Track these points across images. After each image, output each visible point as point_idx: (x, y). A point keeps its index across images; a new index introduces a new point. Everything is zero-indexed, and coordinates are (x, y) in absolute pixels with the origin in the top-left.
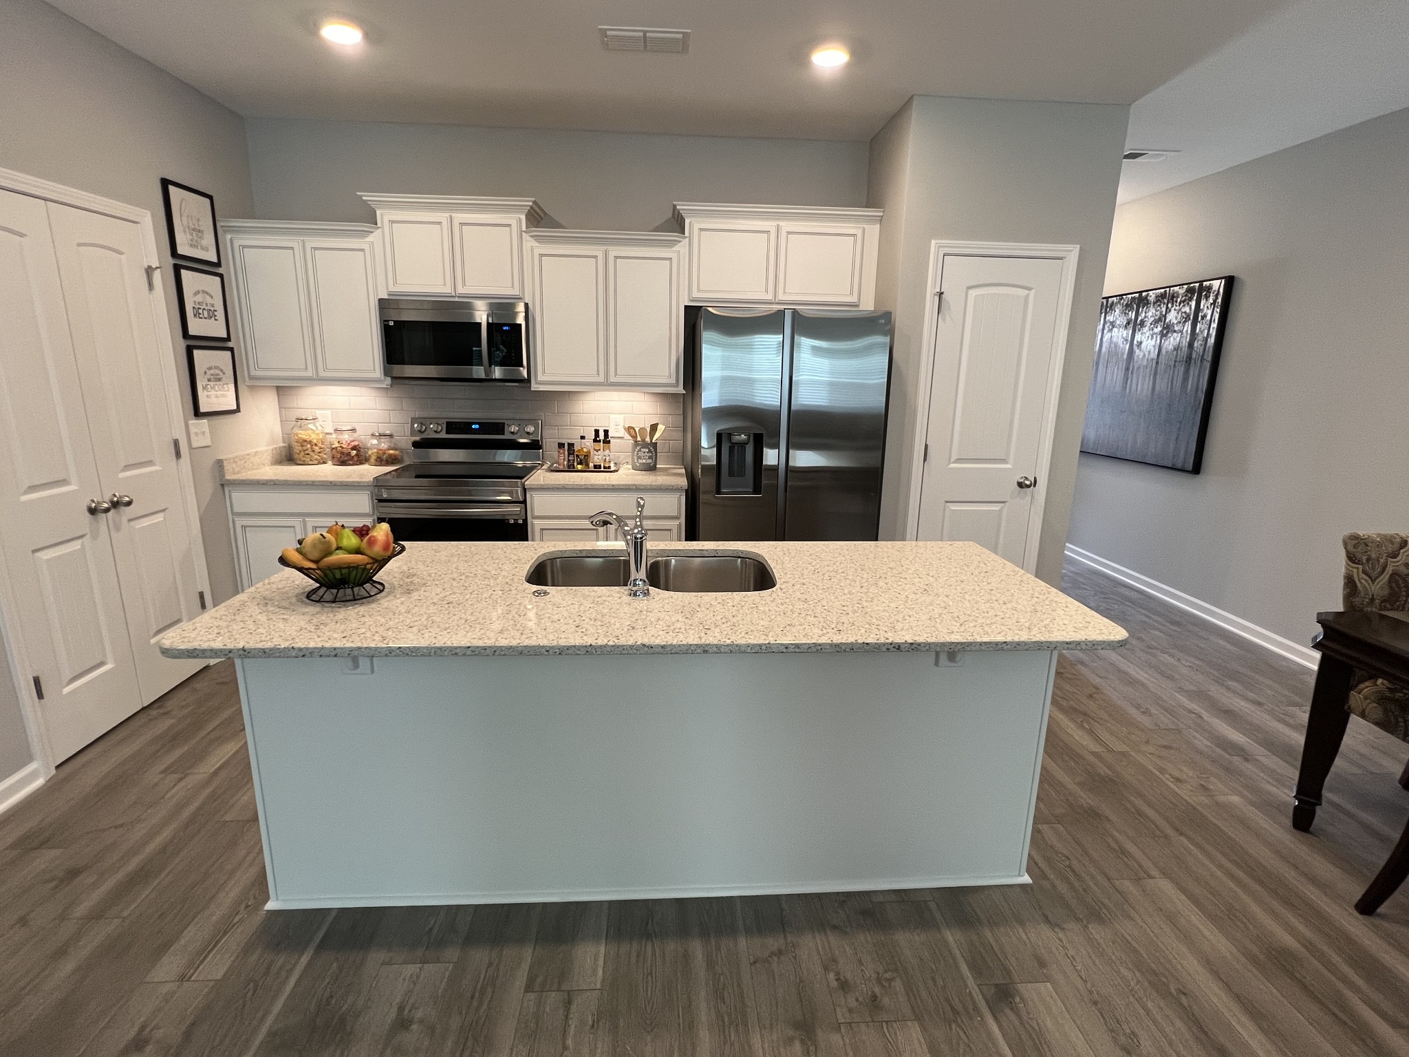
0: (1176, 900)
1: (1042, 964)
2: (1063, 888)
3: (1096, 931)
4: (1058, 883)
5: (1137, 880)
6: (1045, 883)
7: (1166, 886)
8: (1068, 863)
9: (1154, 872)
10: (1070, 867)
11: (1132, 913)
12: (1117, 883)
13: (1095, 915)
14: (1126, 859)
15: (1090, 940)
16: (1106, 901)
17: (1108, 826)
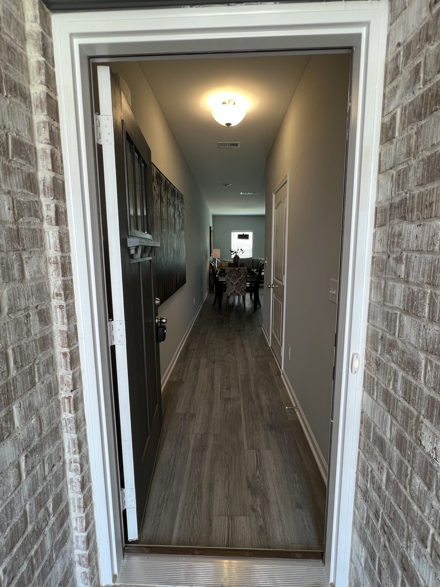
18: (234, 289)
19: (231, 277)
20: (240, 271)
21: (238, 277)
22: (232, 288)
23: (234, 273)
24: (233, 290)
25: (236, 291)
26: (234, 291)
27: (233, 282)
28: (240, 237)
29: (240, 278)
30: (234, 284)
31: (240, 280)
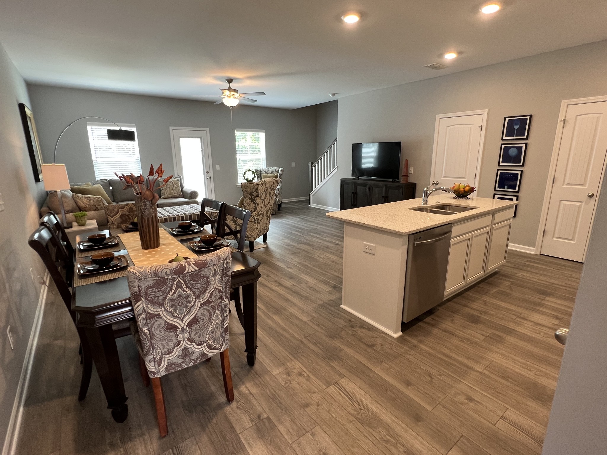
0: (303, 316)
1: (330, 293)
2: (332, 308)
3: (321, 302)
4: (334, 309)
5: (313, 318)
6: (337, 308)
7: (305, 319)
8: (333, 316)
9: (308, 322)
10: (332, 315)
11: (313, 309)
12: (318, 315)
13: (322, 306)
14: (318, 323)
15: (322, 300)
16: (320, 309)
17: (326, 334)
18: (182, 346)
19: (162, 305)
20: (205, 272)
21: (198, 297)
22: (171, 345)
23: (179, 286)
24: (177, 351)
25: (194, 347)
26: (186, 349)
27: (175, 322)
28: (113, 135)
29: (205, 297)
30: (181, 325)
31: (208, 302)
